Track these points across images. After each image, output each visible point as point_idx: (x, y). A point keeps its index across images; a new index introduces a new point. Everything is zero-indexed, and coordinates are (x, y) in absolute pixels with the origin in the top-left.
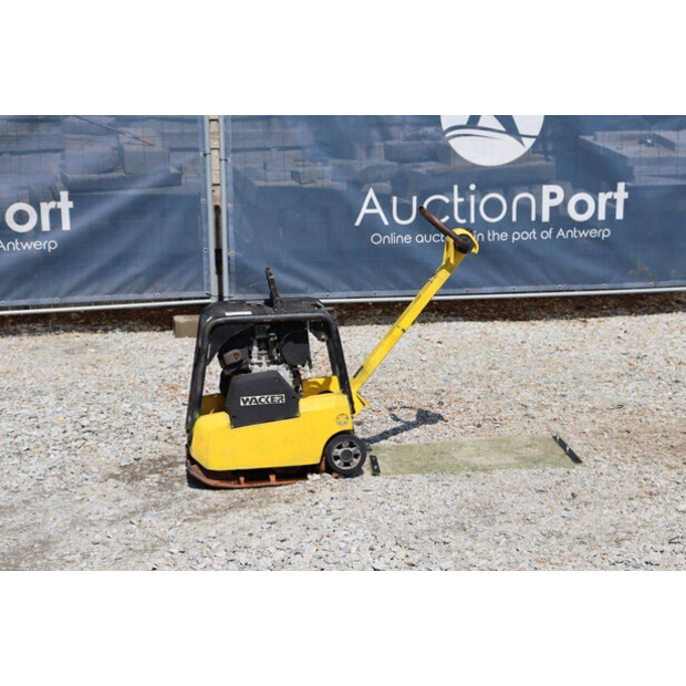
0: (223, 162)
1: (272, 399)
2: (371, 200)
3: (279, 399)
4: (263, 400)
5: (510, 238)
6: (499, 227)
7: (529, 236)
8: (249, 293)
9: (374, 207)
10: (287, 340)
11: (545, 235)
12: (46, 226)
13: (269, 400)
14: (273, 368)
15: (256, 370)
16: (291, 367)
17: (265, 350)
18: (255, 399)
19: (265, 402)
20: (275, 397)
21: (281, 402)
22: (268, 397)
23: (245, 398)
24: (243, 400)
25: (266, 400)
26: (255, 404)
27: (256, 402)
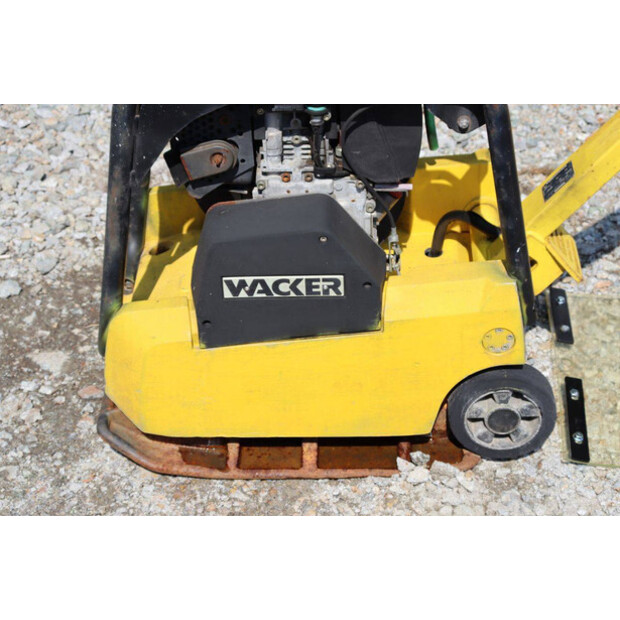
1: (309, 286)
10: (361, 120)
14: (322, 186)
15: (276, 189)
16: (369, 185)
17: (302, 134)
18: (263, 283)
19: (289, 293)
20: (318, 280)
21: (332, 293)
22: (298, 281)
23: (236, 280)
24: (230, 284)
25: (294, 287)
26: (264, 295)
27: (266, 289)
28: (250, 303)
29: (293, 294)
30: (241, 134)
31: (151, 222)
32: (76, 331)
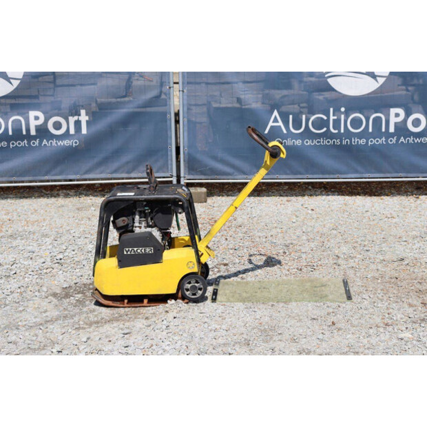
0: (181, 92)
1: (145, 251)
2: (276, 117)
3: (149, 250)
4: (139, 251)
5: (367, 142)
6: (360, 136)
7: (380, 141)
8: (197, 175)
9: (278, 122)
10: (157, 212)
11: (391, 141)
12: (72, 131)
13: (143, 251)
14: (149, 229)
15: (138, 231)
16: (160, 230)
18: (134, 250)
20: (147, 249)
21: (150, 252)
22: (142, 249)
23: (127, 249)
25: (141, 251)
27: (134, 252)
28: (130, 255)
29: (141, 253)
30: (130, 216)
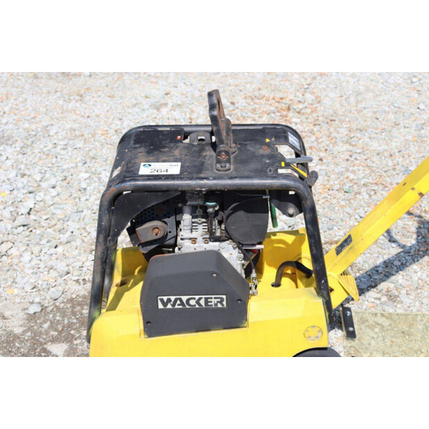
1: (206, 301)
3: (217, 301)
4: (192, 302)
10: (235, 210)
13: (202, 302)
14: (214, 245)
15: (187, 247)
16: (240, 245)
17: (203, 218)
18: (181, 300)
19: (195, 305)
20: (211, 298)
21: (219, 306)
22: (200, 299)
23: (165, 298)
24: (162, 300)
25: (198, 302)
26: (181, 307)
27: (182, 303)
28: (173, 311)
29: (197, 306)
30: (169, 217)
31: (117, 268)
32: (72, 332)
